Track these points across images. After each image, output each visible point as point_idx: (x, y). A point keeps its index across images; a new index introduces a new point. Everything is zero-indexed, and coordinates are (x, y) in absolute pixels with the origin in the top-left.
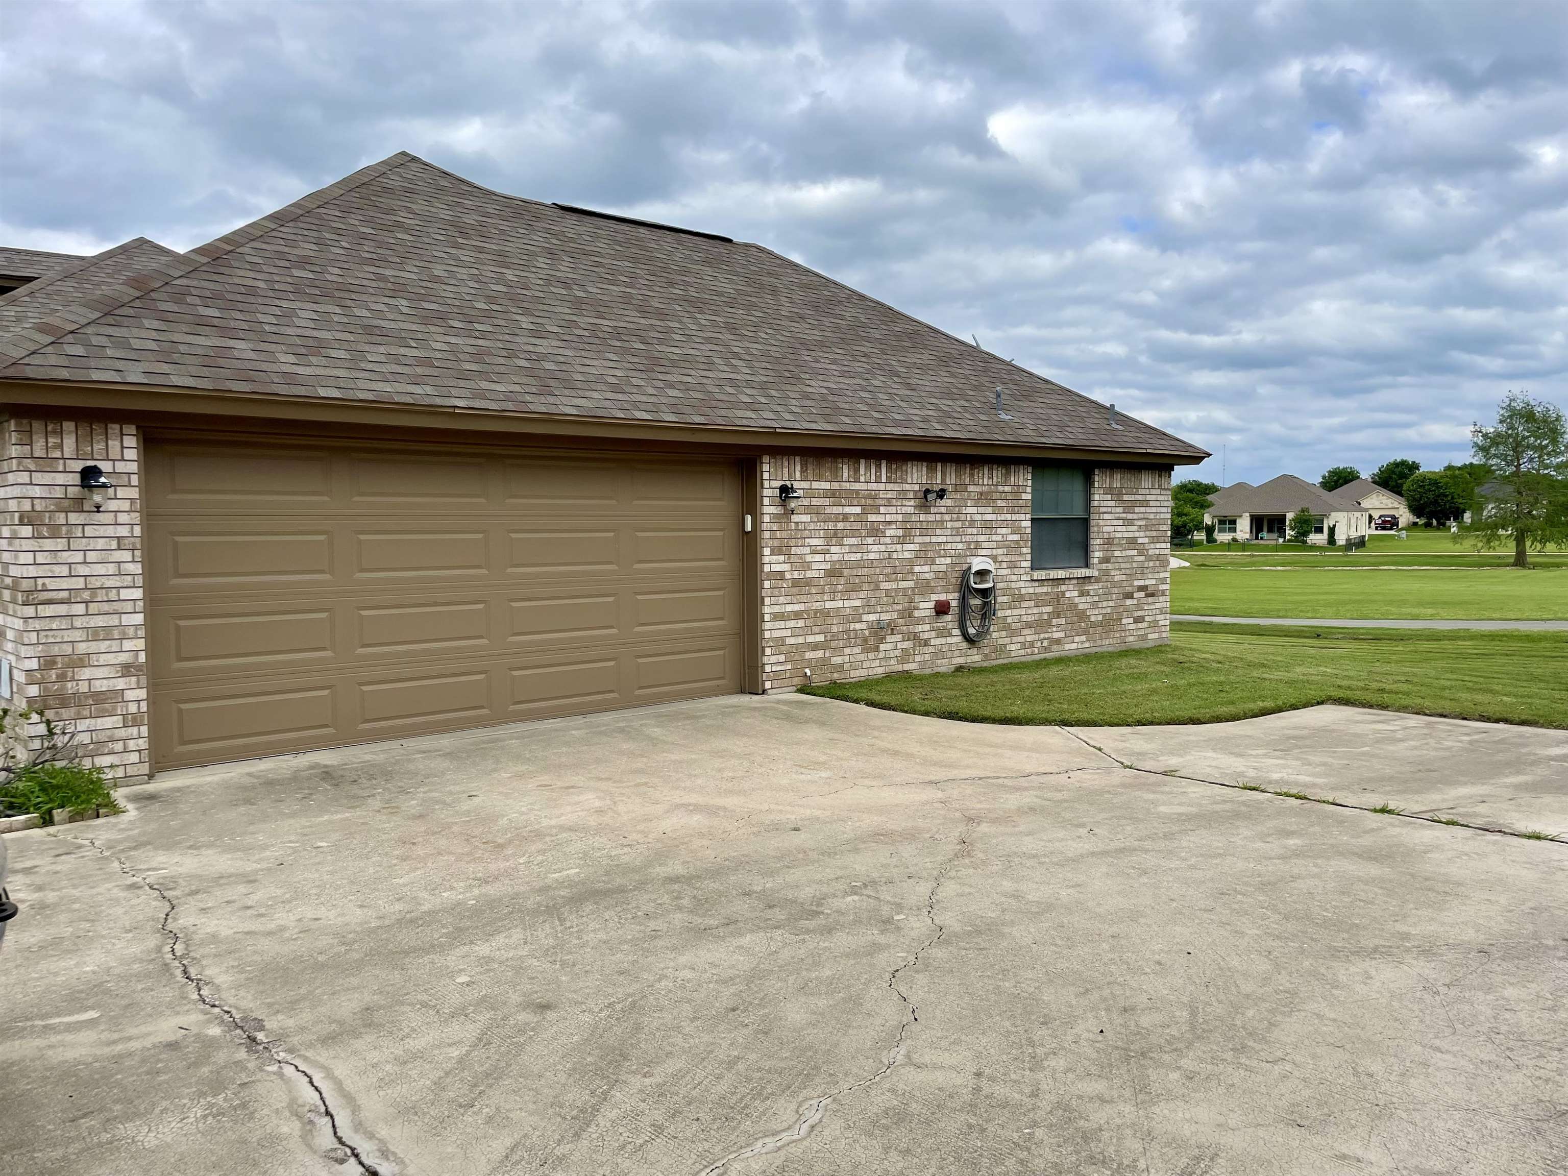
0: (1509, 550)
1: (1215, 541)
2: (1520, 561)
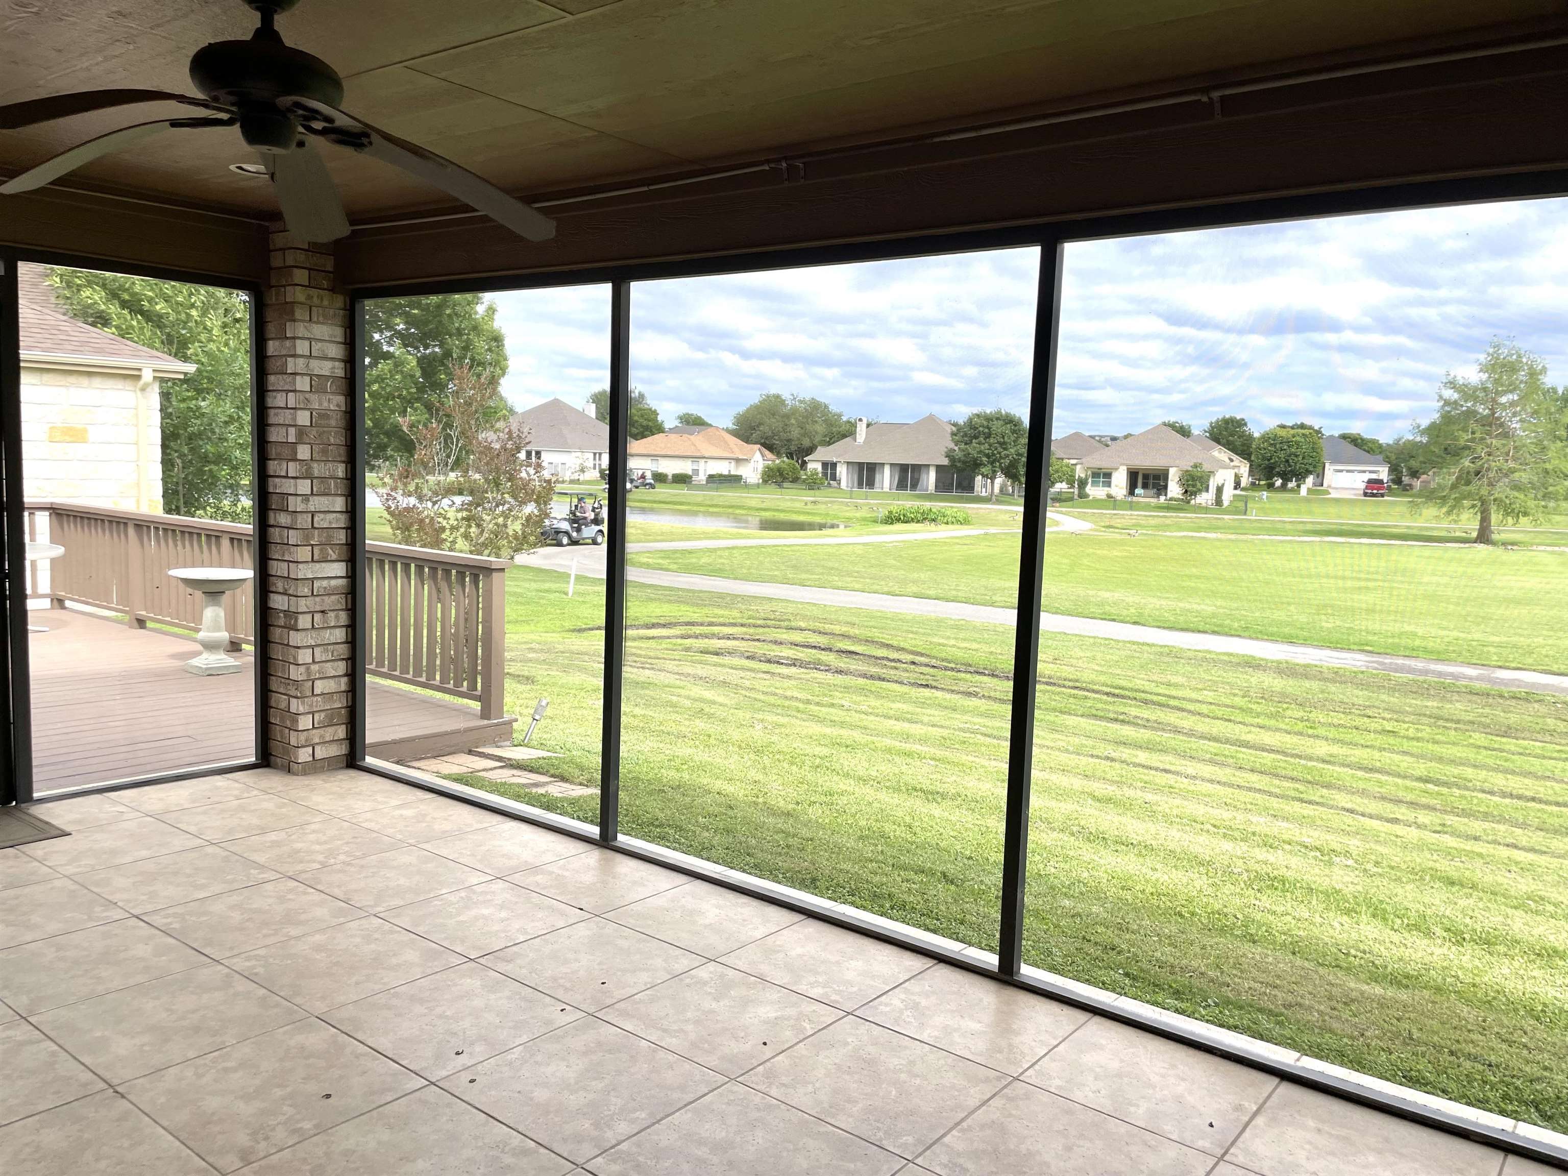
1: (1087, 496)
2: (1484, 536)
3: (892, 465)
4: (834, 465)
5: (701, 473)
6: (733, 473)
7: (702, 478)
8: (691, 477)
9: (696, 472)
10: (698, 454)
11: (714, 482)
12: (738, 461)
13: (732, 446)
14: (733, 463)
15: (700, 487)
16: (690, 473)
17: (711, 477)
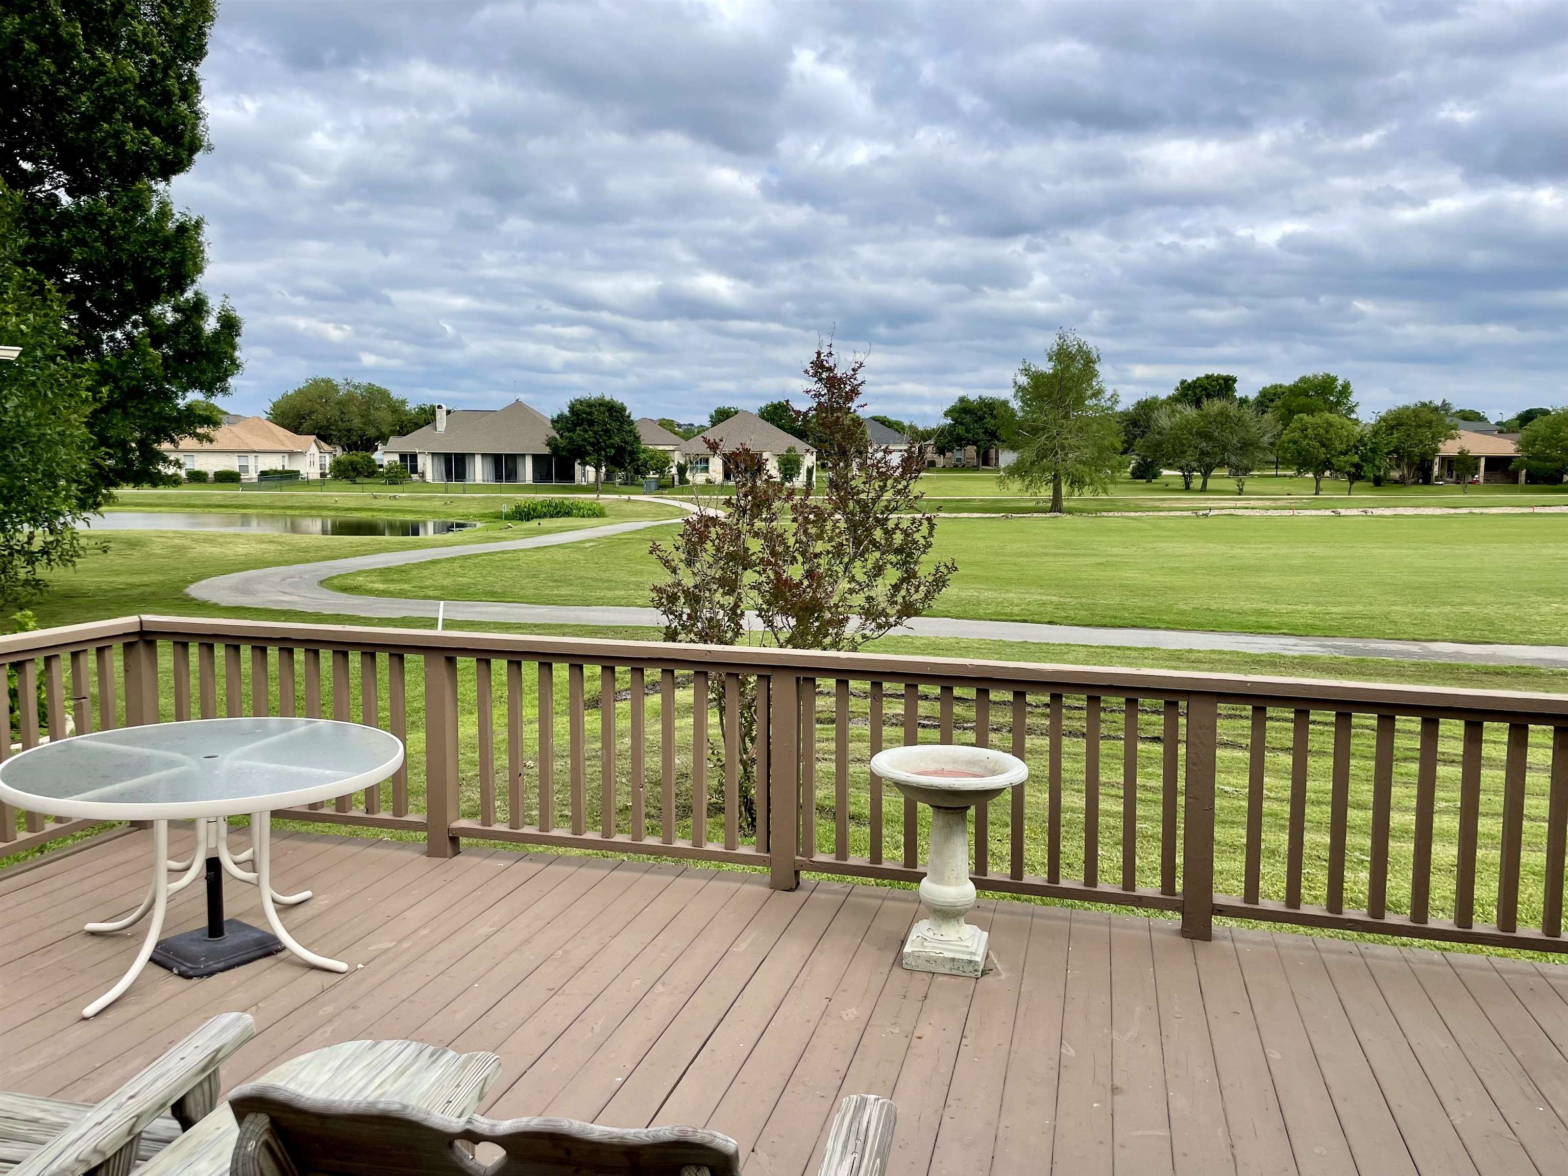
0: (1046, 493)
1: (687, 482)
2: (1056, 506)
3: (483, 455)
4: (414, 457)
5: (251, 469)
6: (287, 468)
7: (253, 475)
8: (238, 475)
9: (244, 468)
10: (246, 448)
11: (267, 480)
12: (291, 454)
13: (282, 437)
14: (287, 456)
15: (250, 486)
16: (238, 470)
17: (263, 473)
